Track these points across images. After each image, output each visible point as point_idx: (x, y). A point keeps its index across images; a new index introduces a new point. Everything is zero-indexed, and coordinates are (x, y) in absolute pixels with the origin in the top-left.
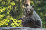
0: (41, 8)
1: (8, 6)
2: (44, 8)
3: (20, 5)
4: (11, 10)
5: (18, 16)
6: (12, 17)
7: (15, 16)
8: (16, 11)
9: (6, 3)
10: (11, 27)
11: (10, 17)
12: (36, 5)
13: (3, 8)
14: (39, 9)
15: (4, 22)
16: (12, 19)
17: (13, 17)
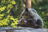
0: (42, 7)
1: (8, 5)
2: (46, 7)
3: (21, 4)
4: (12, 9)
5: (19, 16)
6: (12, 16)
7: (16, 16)
8: (16, 10)
9: (6, 2)
10: (11, 27)
11: (10, 17)
12: (37, 4)
13: (2, 7)
14: (40, 8)
15: (4, 22)
16: (12, 18)
17: (14, 16)
